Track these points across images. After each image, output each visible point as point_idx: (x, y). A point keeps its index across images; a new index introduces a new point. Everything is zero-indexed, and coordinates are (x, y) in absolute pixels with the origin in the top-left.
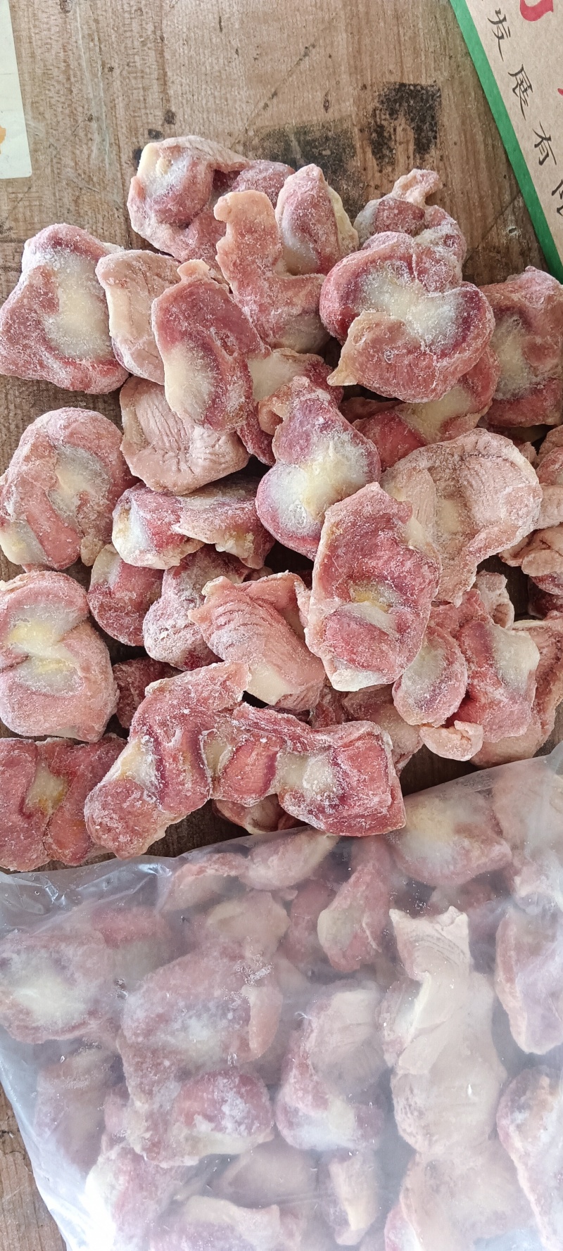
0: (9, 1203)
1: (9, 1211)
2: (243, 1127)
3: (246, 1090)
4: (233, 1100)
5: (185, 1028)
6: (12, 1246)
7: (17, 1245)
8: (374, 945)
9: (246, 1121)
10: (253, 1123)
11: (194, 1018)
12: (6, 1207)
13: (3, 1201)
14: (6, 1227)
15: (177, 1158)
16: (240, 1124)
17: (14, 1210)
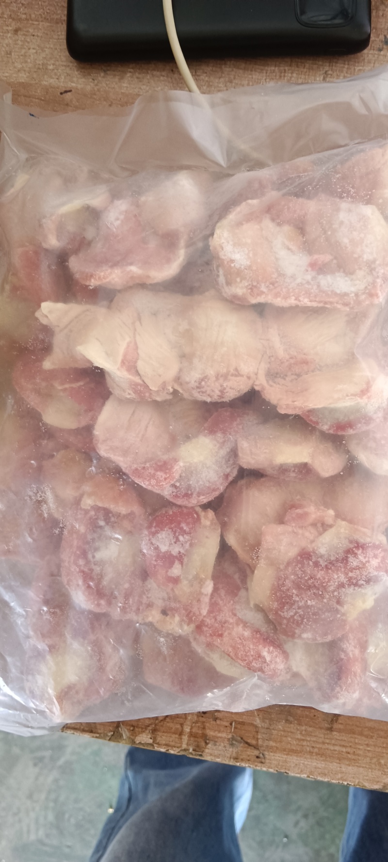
0: (264, 722)
1: (270, 725)
2: (181, 538)
3: (155, 527)
4: (158, 540)
5: (101, 563)
6: (304, 732)
7: (303, 728)
8: (81, 383)
9: (177, 534)
10: (181, 529)
11: (95, 554)
12: (266, 725)
13: (260, 726)
14: (284, 731)
15: (201, 599)
16: (177, 540)
17: (271, 720)
